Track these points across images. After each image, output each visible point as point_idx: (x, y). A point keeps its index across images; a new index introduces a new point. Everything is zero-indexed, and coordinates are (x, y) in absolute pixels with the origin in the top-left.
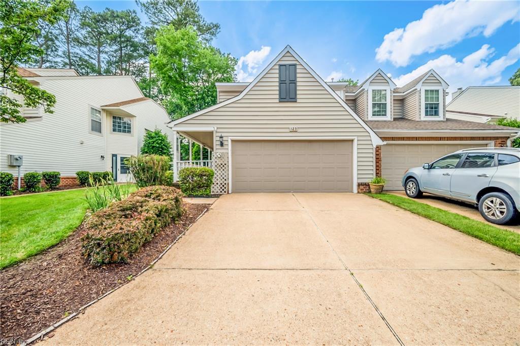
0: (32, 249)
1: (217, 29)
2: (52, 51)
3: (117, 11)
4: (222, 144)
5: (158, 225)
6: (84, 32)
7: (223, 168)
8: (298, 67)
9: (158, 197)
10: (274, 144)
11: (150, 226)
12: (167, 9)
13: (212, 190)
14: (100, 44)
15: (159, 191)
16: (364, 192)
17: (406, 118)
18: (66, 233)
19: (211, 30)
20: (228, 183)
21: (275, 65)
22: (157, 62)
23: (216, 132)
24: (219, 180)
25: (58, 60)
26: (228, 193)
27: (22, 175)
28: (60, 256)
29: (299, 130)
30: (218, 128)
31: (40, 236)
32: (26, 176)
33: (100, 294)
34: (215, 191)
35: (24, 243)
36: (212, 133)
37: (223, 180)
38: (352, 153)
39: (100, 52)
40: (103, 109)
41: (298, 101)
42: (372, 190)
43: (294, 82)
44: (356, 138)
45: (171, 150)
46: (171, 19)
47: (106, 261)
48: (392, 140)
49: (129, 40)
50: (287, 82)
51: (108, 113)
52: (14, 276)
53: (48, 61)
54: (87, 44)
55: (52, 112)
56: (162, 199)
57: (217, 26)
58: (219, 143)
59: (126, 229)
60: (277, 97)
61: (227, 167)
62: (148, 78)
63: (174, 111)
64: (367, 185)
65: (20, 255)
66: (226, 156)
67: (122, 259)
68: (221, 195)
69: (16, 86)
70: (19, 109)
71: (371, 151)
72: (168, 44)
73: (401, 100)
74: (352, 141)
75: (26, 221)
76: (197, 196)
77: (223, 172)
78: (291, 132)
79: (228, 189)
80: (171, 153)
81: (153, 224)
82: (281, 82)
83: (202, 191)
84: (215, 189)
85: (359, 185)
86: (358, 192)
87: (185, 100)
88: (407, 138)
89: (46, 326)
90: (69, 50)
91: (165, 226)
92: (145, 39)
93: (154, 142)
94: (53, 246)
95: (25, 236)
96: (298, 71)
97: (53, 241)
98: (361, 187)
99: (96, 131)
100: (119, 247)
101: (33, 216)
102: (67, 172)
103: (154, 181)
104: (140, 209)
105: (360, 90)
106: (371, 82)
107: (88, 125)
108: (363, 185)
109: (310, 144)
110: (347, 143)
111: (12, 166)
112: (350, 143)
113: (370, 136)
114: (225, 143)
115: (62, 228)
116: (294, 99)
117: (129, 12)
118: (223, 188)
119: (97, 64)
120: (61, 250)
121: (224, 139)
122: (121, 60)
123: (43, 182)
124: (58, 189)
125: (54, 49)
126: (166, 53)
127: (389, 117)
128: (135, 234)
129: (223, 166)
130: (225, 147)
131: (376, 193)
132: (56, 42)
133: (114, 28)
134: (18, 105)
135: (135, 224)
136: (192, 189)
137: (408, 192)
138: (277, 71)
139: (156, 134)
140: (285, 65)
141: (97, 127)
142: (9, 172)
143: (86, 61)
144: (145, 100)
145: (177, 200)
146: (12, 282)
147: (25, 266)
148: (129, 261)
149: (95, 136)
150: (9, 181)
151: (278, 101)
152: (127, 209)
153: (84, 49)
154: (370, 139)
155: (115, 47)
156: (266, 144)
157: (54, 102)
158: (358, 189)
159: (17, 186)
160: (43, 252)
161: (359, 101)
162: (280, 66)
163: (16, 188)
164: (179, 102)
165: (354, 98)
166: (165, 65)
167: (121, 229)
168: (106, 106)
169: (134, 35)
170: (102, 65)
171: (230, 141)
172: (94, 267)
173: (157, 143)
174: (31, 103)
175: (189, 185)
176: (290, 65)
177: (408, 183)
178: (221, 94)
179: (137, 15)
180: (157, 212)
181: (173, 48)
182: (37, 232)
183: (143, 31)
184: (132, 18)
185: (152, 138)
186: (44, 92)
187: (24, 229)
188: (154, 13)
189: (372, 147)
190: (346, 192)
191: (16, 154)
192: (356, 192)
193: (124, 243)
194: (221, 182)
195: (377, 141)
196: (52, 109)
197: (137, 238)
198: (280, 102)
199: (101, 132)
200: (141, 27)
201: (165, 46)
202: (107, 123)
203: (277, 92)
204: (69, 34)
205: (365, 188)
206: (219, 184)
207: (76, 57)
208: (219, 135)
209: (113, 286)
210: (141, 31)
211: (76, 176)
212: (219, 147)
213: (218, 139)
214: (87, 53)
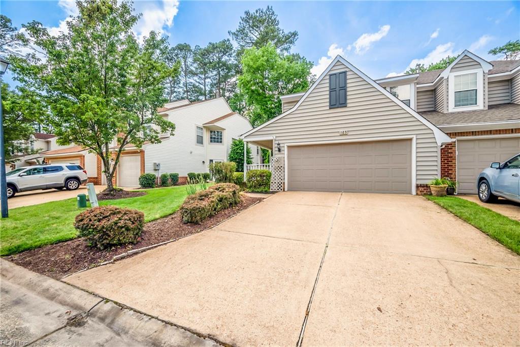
0: (162, 214)
1: (295, 36)
2: (177, 84)
3: (216, 43)
4: (279, 150)
5: (219, 206)
6: (195, 65)
7: (280, 170)
8: (348, 73)
9: (223, 190)
10: (325, 148)
11: (213, 206)
12: (252, 32)
13: (271, 187)
14: (205, 73)
15: (224, 186)
16: (424, 194)
17: (516, 103)
18: (177, 208)
19: (291, 38)
20: (284, 183)
21: (326, 75)
22: (243, 81)
23: (275, 140)
24: (277, 179)
25: (181, 90)
26: (284, 190)
27: (160, 176)
28: (172, 218)
29: (349, 133)
30: (276, 137)
31: (165, 209)
32: (162, 176)
33: (185, 235)
34: (274, 189)
35: (159, 211)
36: (272, 141)
37: (280, 180)
38: (411, 152)
39: (205, 79)
40: (204, 127)
41: (348, 105)
42: (433, 192)
43: (344, 88)
44: (414, 136)
45: (250, 154)
46: (255, 38)
47: (189, 220)
48: (473, 135)
49: (224, 64)
50: (337, 89)
51: (207, 128)
52: (155, 224)
53: (175, 92)
54: (197, 75)
55: (173, 135)
56: (225, 191)
57: (295, 34)
58: (277, 149)
59: (199, 205)
60: (328, 104)
61: (283, 170)
62: (239, 93)
63: (256, 120)
64: (427, 186)
65: (157, 216)
66: (283, 160)
67: (197, 221)
68: (277, 192)
69: (157, 122)
70: (158, 135)
71: (435, 150)
72: (251, 64)
73: (508, 81)
74: (411, 140)
75: (161, 201)
76: (258, 192)
77: (280, 173)
78: (341, 135)
79: (284, 187)
80: (251, 157)
81: (215, 205)
82: (332, 90)
83: (262, 188)
84: (273, 187)
85: (418, 186)
86: (417, 194)
87: (264, 109)
88: (496, 131)
89: (164, 241)
90: (186, 82)
91: (225, 208)
92: (236, 60)
93: (237, 149)
94: (170, 215)
95: (160, 208)
96: (348, 77)
97: (171, 212)
98: (420, 189)
99: (200, 143)
100: (195, 215)
101: (163, 200)
102: (183, 173)
103: (226, 179)
104: (210, 196)
105: (438, 79)
106: (452, 68)
107: (195, 139)
108: (423, 187)
109: (361, 145)
110: (404, 143)
111: (156, 170)
112: (409, 142)
113: (433, 133)
114: (282, 149)
115: (176, 206)
116: (344, 105)
117: (224, 41)
118: (280, 186)
119: (204, 88)
120: (173, 216)
121: (281, 145)
122: (219, 82)
123: (170, 180)
124: (178, 185)
125: (178, 82)
126: (250, 71)
127: (481, 105)
128: (203, 209)
129: (280, 168)
130: (282, 152)
131: (438, 195)
132: (179, 77)
133: (214, 57)
134: (158, 133)
135: (205, 203)
136: (255, 187)
137: (481, 195)
138: (328, 81)
139: (240, 142)
140: (335, 74)
141: (200, 140)
142: (154, 173)
143: (197, 87)
144: (233, 115)
145: (234, 193)
146: (154, 226)
147: (159, 221)
148: (200, 223)
149: (199, 147)
150: (154, 179)
151: (328, 108)
152: (203, 196)
153: (196, 78)
154: (433, 136)
155: (215, 73)
156: (318, 148)
157: (175, 128)
158: (417, 190)
159: (157, 182)
160: (166, 216)
161: (439, 91)
162: (331, 75)
163: (157, 184)
164: (259, 111)
165: (433, 89)
166: (249, 82)
167: (197, 205)
168: (206, 124)
169: (228, 58)
170: (207, 88)
171: (286, 147)
172: (185, 223)
173: (240, 150)
174: (164, 130)
175: (252, 184)
176: (340, 73)
177: (481, 185)
178: (285, 105)
179: (230, 42)
180: (219, 198)
181: (255, 66)
182: (164, 207)
183: (235, 54)
184: (227, 46)
185: (237, 145)
186: (170, 123)
187: (160, 205)
188: (242, 38)
189: (436, 146)
190: (404, 194)
191: (157, 162)
192: (415, 194)
193: (198, 213)
194: (278, 181)
195: (442, 139)
196: (174, 133)
197: (205, 211)
198: (330, 108)
199: (202, 144)
200: (233, 51)
201: (248, 66)
202: (206, 136)
203: (328, 100)
204: (186, 70)
205: (424, 190)
206: (277, 183)
207: (191, 85)
208: (277, 142)
209: (191, 233)
210: (234, 55)
211: (187, 176)
212: (277, 152)
213: (276, 146)
214: (198, 81)
